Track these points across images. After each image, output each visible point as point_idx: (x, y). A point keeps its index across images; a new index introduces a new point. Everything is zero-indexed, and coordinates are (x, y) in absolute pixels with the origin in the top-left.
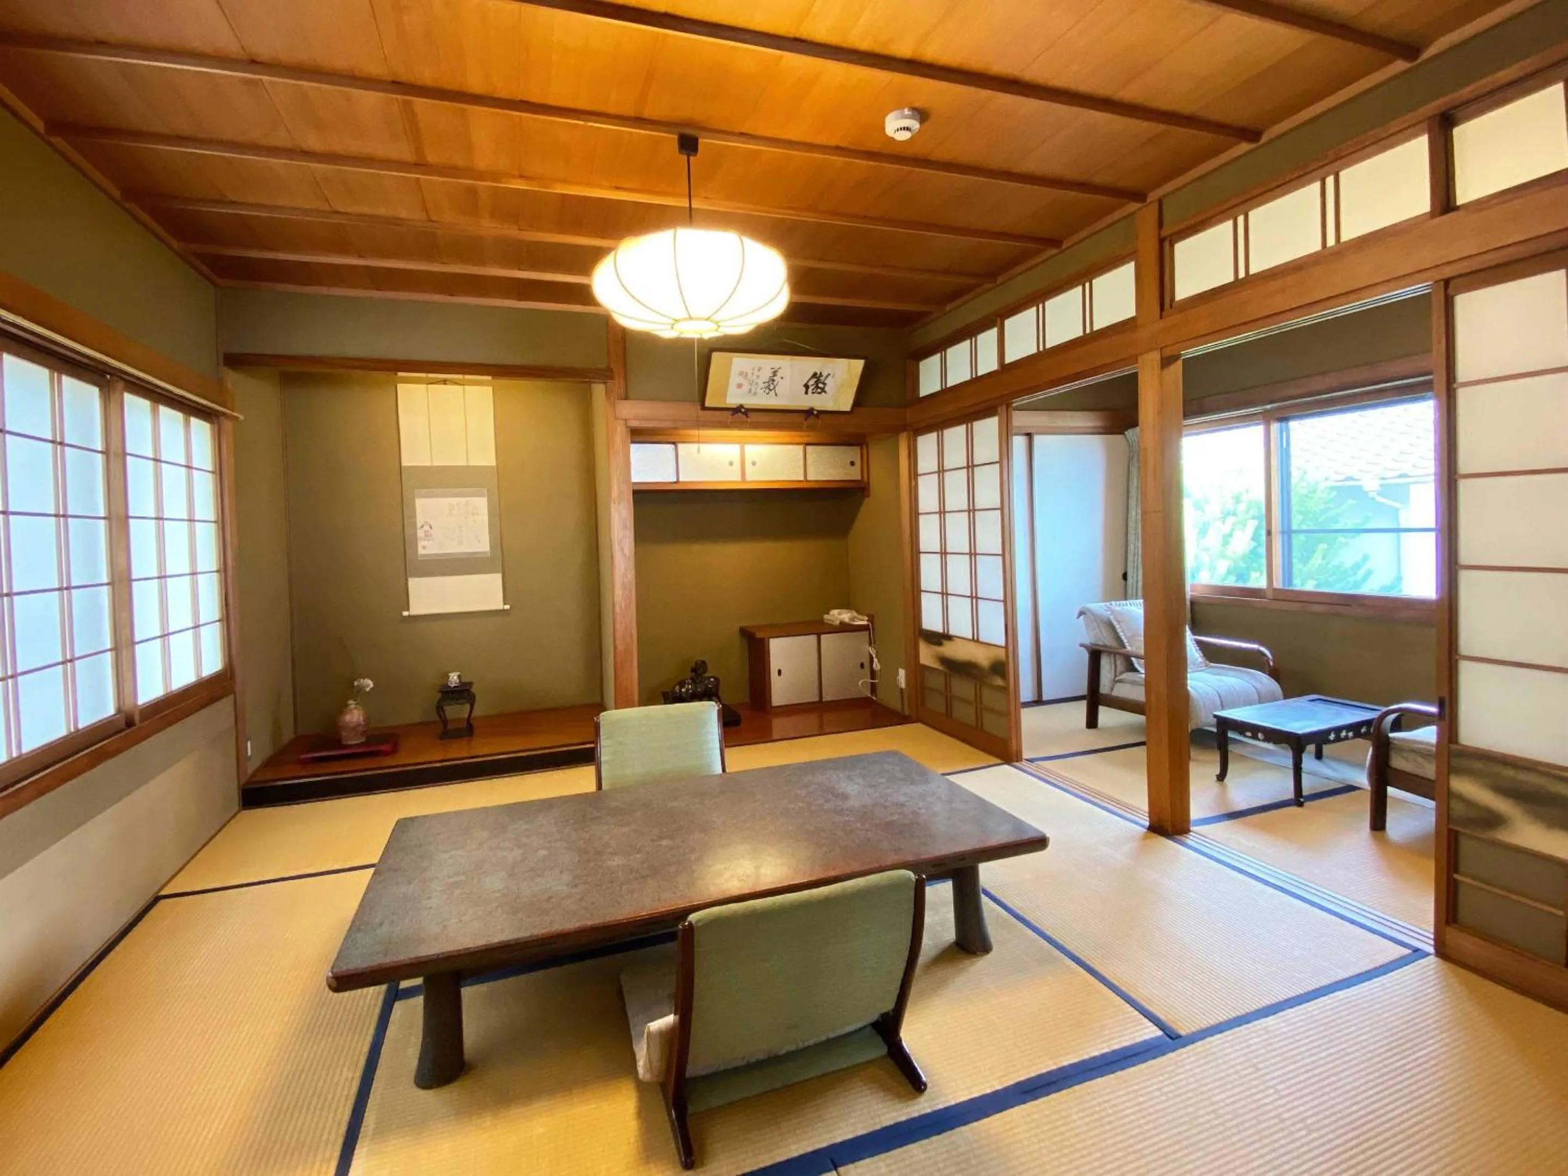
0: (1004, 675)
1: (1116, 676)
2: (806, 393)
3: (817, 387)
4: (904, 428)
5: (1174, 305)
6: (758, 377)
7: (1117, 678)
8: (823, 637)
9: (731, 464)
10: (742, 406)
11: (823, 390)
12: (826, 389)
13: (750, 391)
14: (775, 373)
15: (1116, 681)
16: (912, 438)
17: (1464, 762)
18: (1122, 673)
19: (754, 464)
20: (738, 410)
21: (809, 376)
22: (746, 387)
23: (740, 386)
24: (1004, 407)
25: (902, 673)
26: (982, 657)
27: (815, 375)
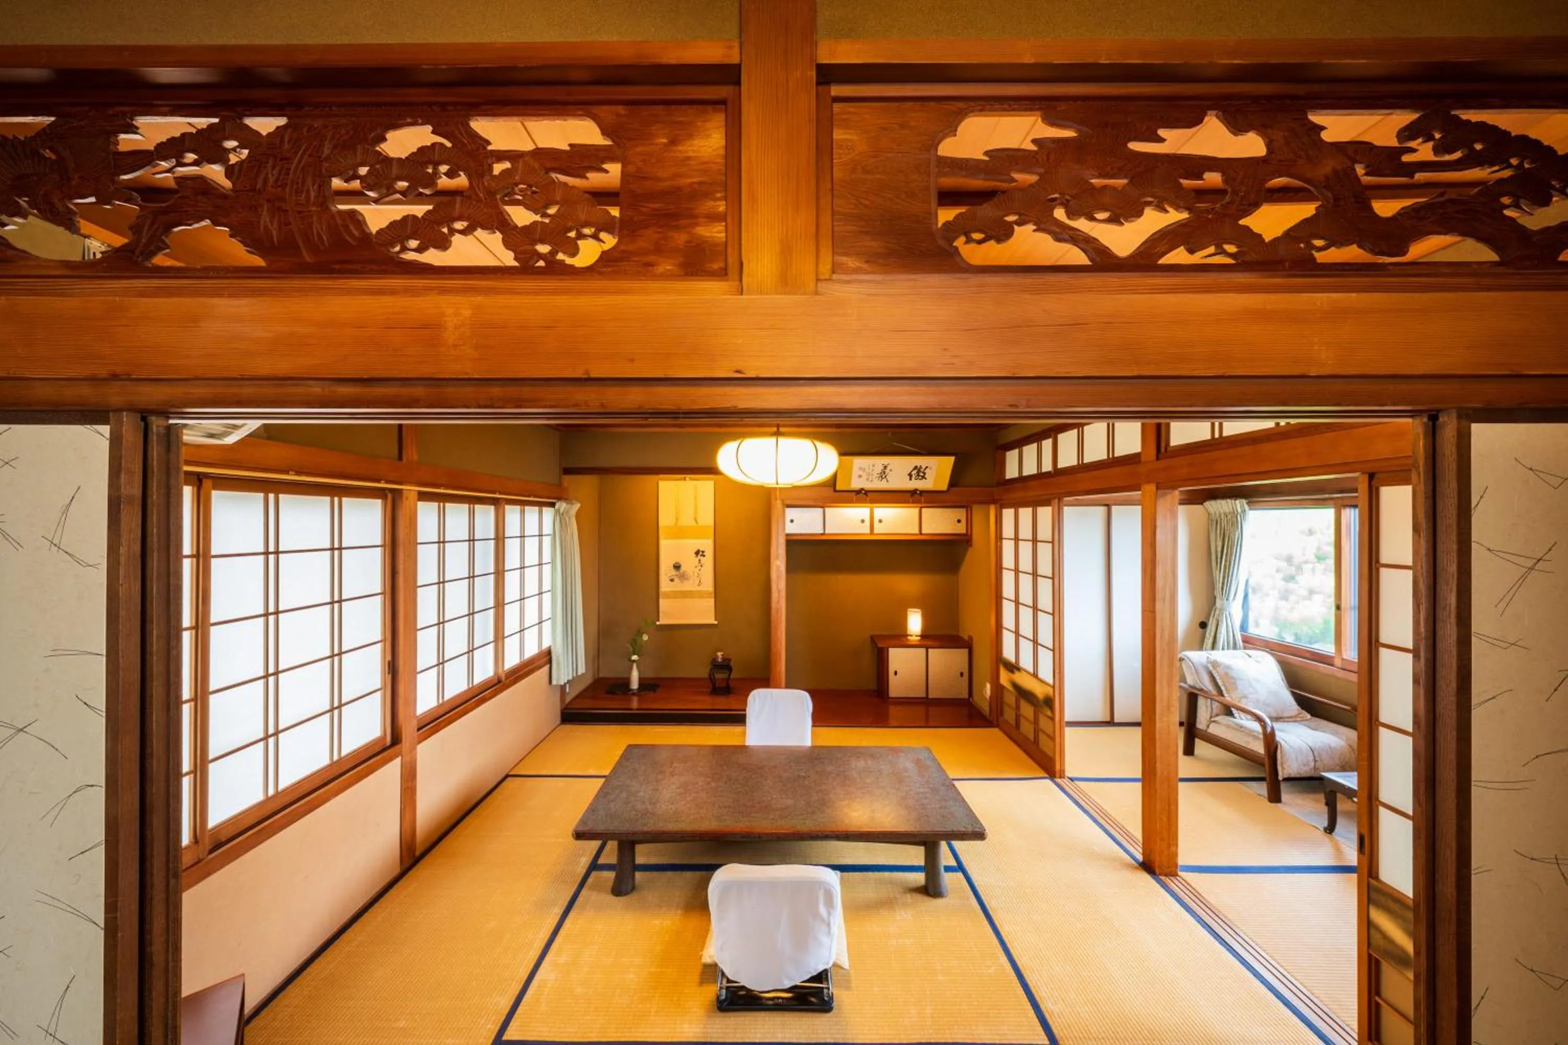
0: (1052, 708)
1: (1211, 718)
2: (911, 479)
3: (918, 475)
4: (994, 502)
5: (1168, 449)
6: (873, 470)
7: (1212, 719)
8: (930, 650)
9: (863, 521)
10: (862, 489)
11: (923, 477)
12: (926, 476)
13: (868, 479)
14: (885, 467)
15: (1211, 722)
16: (999, 510)
17: (1382, 899)
18: (1217, 715)
19: (880, 521)
20: (858, 492)
21: (913, 467)
22: (865, 477)
23: (860, 476)
24: (1056, 500)
25: (988, 686)
26: (1039, 691)
27: (916, 468)
